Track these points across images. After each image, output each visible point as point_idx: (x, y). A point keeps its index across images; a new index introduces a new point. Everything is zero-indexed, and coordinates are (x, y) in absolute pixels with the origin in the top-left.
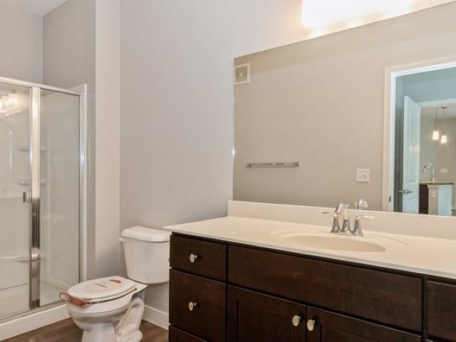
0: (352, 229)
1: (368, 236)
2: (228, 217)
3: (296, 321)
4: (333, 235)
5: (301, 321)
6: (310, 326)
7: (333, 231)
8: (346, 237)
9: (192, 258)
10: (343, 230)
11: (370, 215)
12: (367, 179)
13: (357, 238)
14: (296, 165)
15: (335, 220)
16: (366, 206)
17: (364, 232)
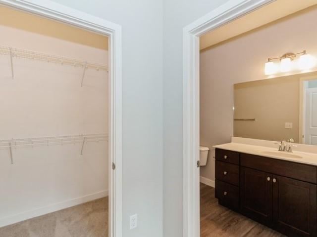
0: (288, 150)
1: (295, 152)
2: (232, 143)
3: (269, 179)
4: (280, 152)
5: (271, 179)
6: (274, 180)
7: (279, 150)
8: (285, 152)
9: (226, 157)
10: (284, 150)
11: (296, 145)
12: (291, 127)
13: (290, 153)
14: (254, 120)
15: (280, 147)
16: (293, 141)
17: (293, 151)
